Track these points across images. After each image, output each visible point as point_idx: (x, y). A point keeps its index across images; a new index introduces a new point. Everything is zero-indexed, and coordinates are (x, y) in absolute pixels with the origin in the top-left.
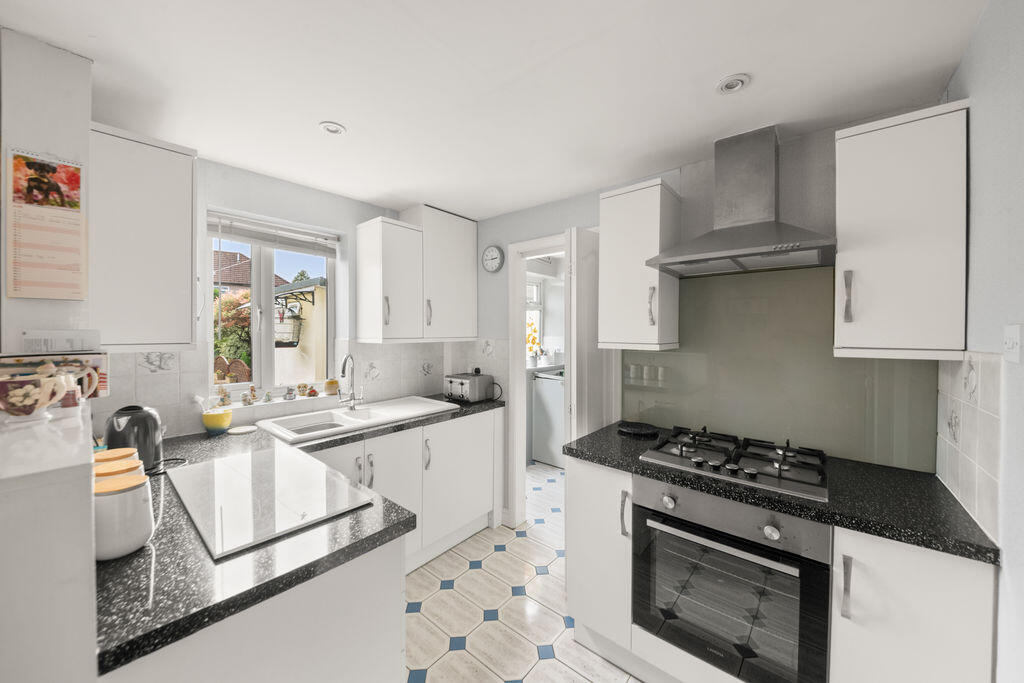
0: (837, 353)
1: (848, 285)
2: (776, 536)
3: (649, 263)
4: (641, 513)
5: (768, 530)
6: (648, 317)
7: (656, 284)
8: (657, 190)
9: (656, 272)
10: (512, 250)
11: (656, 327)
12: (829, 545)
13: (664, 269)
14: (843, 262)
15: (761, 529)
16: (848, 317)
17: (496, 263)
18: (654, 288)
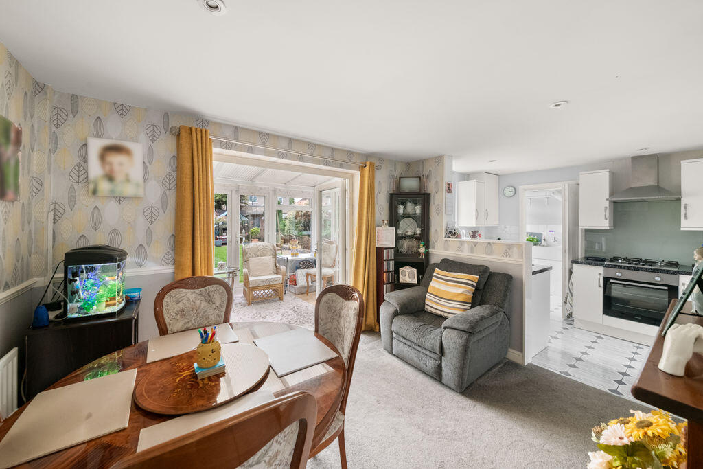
0: (682, 229)
1: (685, 208)
2: (660, 279)
3: (607, 200)
4: (606, 280)
5: (656, 278)
6: (604, 217)
7: (608, 206)
8: (608, 173)
9: (608, 201)
10: (521, 188)
11: (608, 221)
12: (678, 281)
13: (610, 201)
14: (684, 201)
15: (654, 279)
16: (686, 217)
17: (512, 193)
18: (606, 207)
